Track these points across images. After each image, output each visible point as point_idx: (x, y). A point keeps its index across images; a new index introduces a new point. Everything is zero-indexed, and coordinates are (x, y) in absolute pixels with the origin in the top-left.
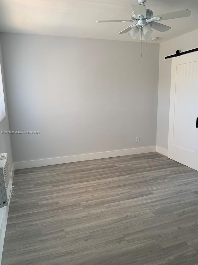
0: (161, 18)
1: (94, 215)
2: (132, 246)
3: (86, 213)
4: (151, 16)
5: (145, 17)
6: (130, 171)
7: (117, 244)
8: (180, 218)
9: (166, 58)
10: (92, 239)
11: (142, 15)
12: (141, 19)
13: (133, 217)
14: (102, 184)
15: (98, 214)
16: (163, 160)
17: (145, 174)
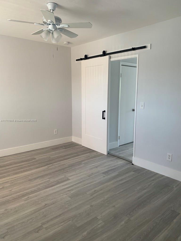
0: (69, 26)
1: (12, 210)
2: (50, 232)
3: (3, 210)
4: (60, 23)
5: (55, 23)
6: (49, 162)
7: (35, 234)
8: (92, 197)
9: (77, 60)
10: (9, 235)
11: (52, 21)
12: (51, 24)
13: (52, 205)
14: (20, 178)
15: (16, 208)
16: (78, 148)
17: (62, 163)
